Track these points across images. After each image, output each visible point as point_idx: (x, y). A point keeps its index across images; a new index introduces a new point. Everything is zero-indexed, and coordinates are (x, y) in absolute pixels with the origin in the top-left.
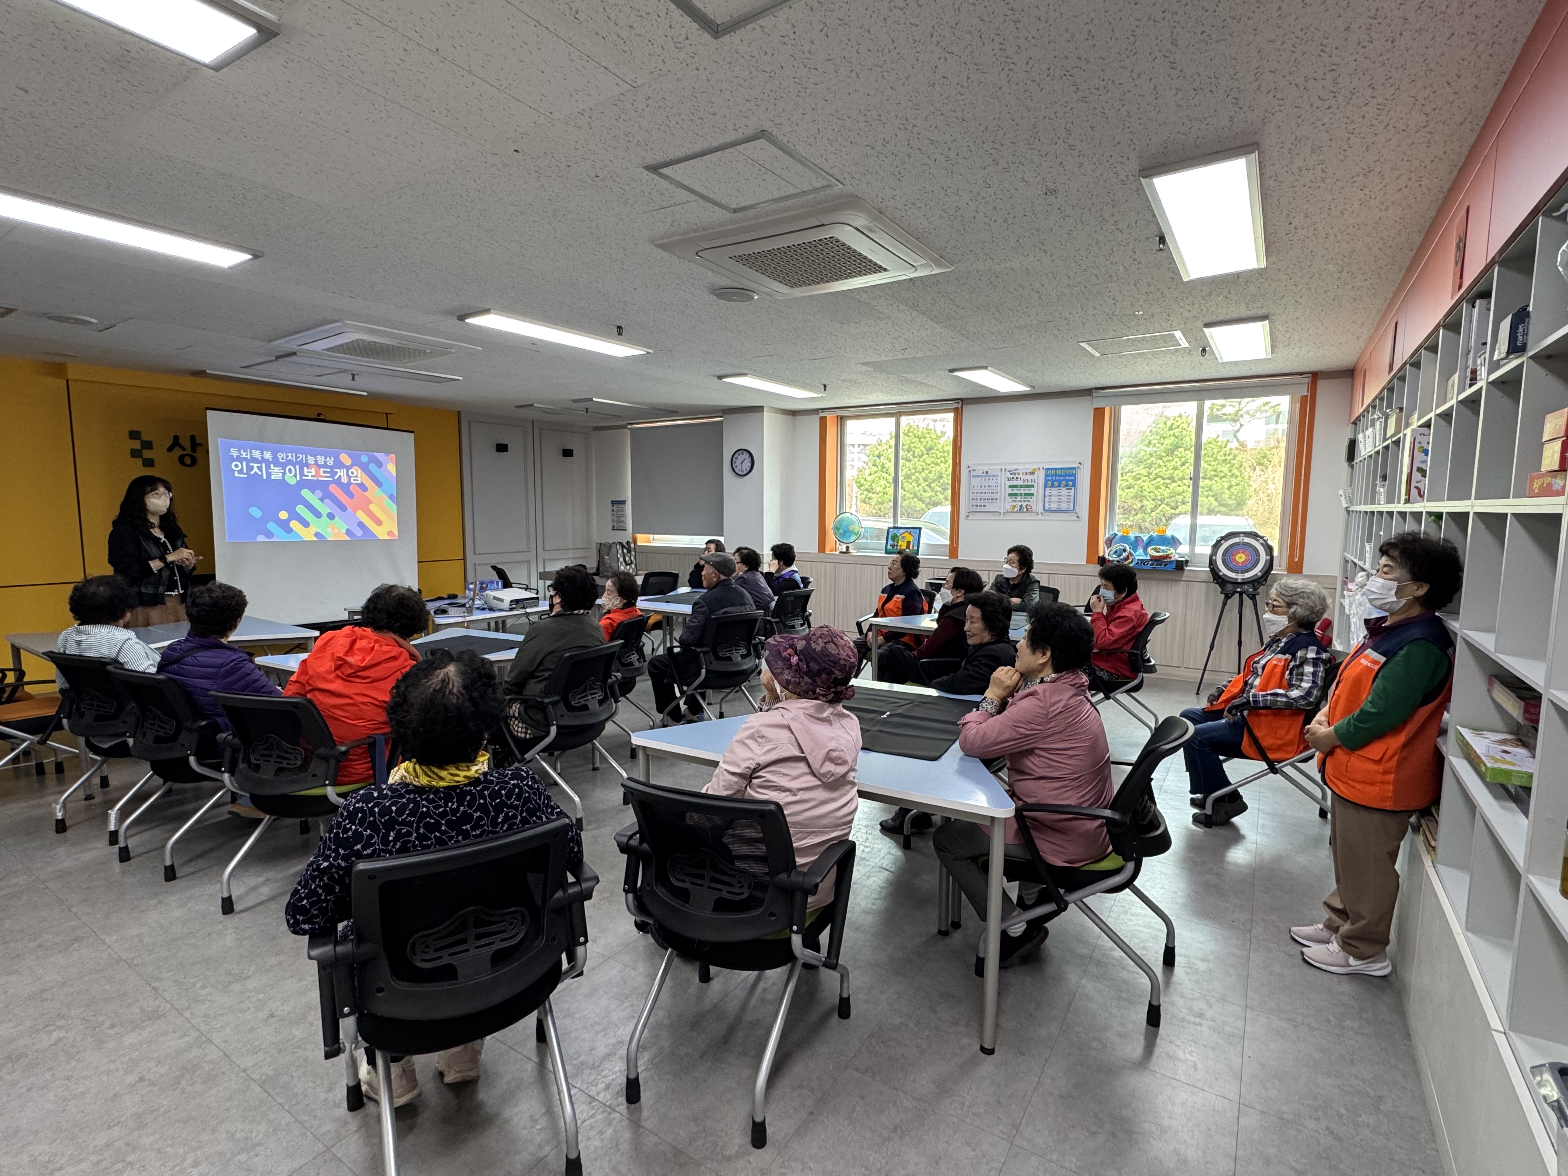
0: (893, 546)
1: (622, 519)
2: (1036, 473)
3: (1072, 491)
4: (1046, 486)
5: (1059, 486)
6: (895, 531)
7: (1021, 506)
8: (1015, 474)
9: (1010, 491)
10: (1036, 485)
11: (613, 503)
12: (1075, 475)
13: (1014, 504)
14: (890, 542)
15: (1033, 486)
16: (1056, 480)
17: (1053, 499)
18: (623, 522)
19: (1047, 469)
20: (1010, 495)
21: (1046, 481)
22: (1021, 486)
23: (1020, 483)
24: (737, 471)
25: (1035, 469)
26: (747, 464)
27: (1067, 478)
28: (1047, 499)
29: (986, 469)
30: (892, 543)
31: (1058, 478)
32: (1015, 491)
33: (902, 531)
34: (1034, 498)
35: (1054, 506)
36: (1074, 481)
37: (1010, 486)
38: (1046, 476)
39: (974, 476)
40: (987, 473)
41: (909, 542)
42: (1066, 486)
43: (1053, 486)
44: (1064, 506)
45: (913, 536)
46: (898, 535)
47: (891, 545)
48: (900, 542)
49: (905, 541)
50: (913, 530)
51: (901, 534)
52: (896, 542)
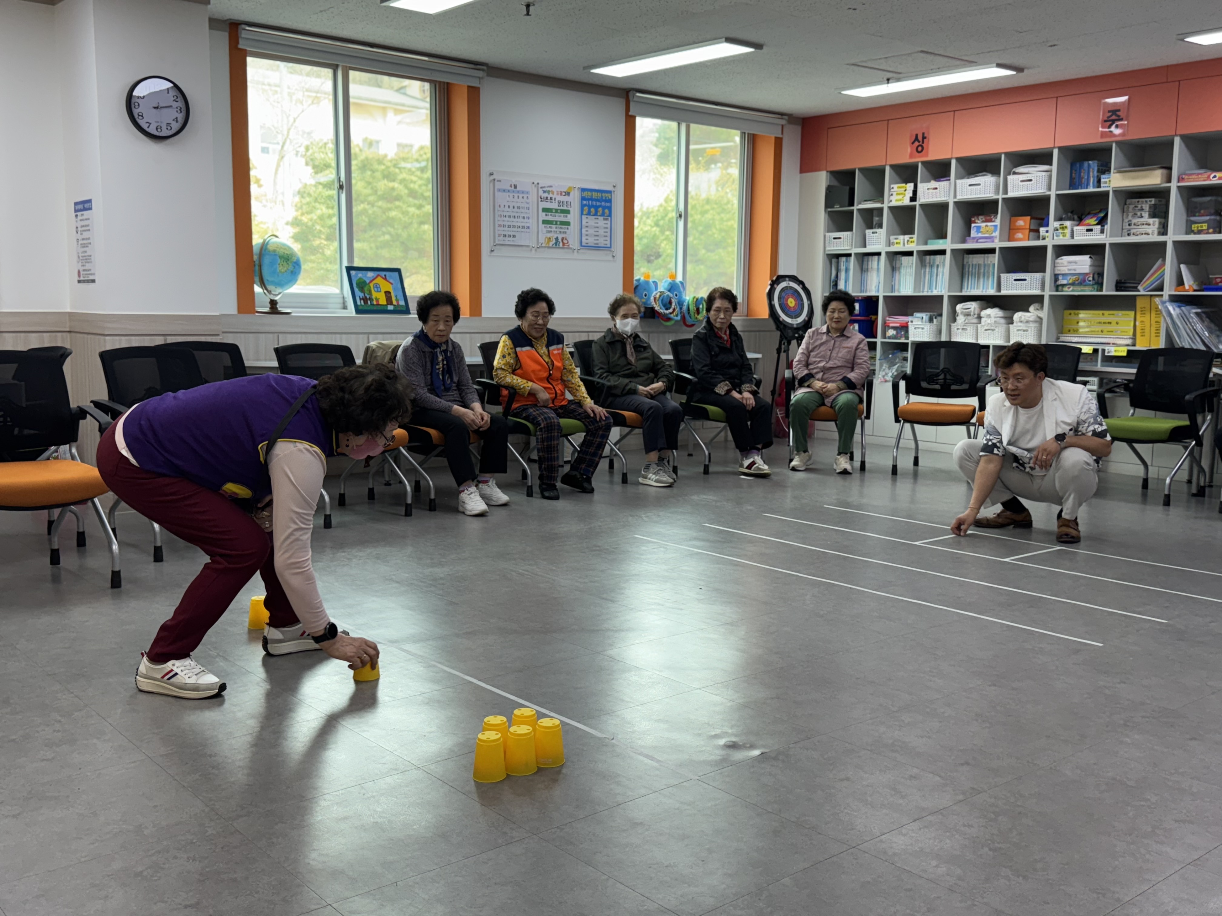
2: (571, 194)
3: (609, 222)
4: (582, 214)
5: (596, 214)
6: (360, 274)
7: (557, 239)
8: (548, 192)
9: (543, 216)
10: (571, 210)
12: (610, 201)
13: (549, 235)
14: (358, 293)
15: (568, 212)
16: (593, 206)
17: (591, 231)
19: (583, 190)
20: (544, 222)
21: (582, 206)
22: (557, 211)
23: (554, 206)
25: (570, 188)
27: (603, 204)
28: (584, 231)
29: (514, 181)
30: (362, 295)
31: (594, 203)
32: (550, 218)
33: (370, 274)
34: (571, 228)
35: (591, 241)
36: (610, 208)
37: (545, 210)
38: (583, 199)
39: (499, 190)
40: (515, 187)
42: (603, 215)
43: (589, 214)
44: (602, 242)
45: (391, 284)
46: (368, 281)
47: (360, 299)
48: (375, 295)
49: (380, 291)
50: (387, 274)
51: (372, 279)
52: (368, 294)
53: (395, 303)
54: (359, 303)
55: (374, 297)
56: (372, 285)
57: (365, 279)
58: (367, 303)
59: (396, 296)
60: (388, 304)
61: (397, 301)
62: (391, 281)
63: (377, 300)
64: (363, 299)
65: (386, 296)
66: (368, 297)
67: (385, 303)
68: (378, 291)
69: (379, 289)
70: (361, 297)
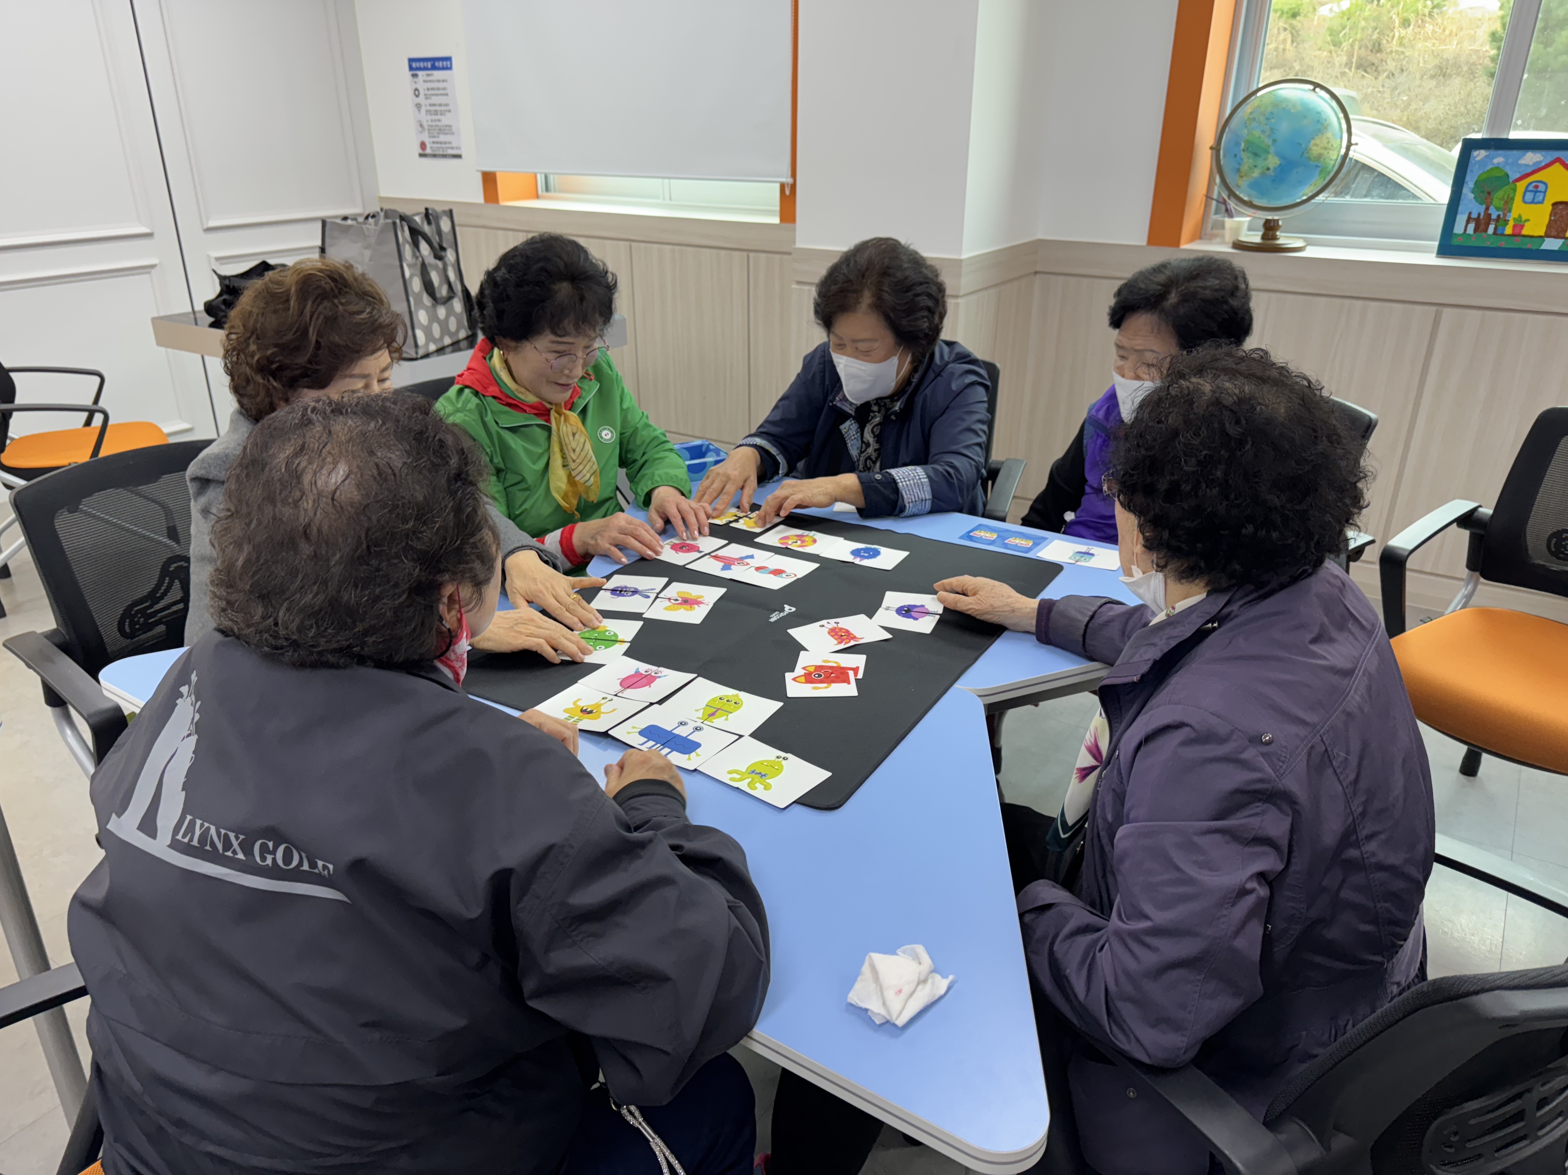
0: (1481, 224)
6: (1499, 159)
11: (416, 65)
14: (1470, 205)
18: (448, 130)
30: (1477, 209)
41: (1562, 210)
46: (1514, 176)
47: (1469, 222)
48: (1519, 209)
49: (1542, 202)
51: (1529, 170)
52: (1498, 209)
54: (1459, 229)
55: (1513, 215)
56: (1521, 186)
57: (1508, 169)
58: (1486, 230)
60: (1548, 235)
63: (1519, 226)
64: (1477, 221)
65: (1554, 213)
66: (1495, 214)
67: (1541, 232)
68: (1533, 202)
69: (1540, 197)
70: (1474, 216)
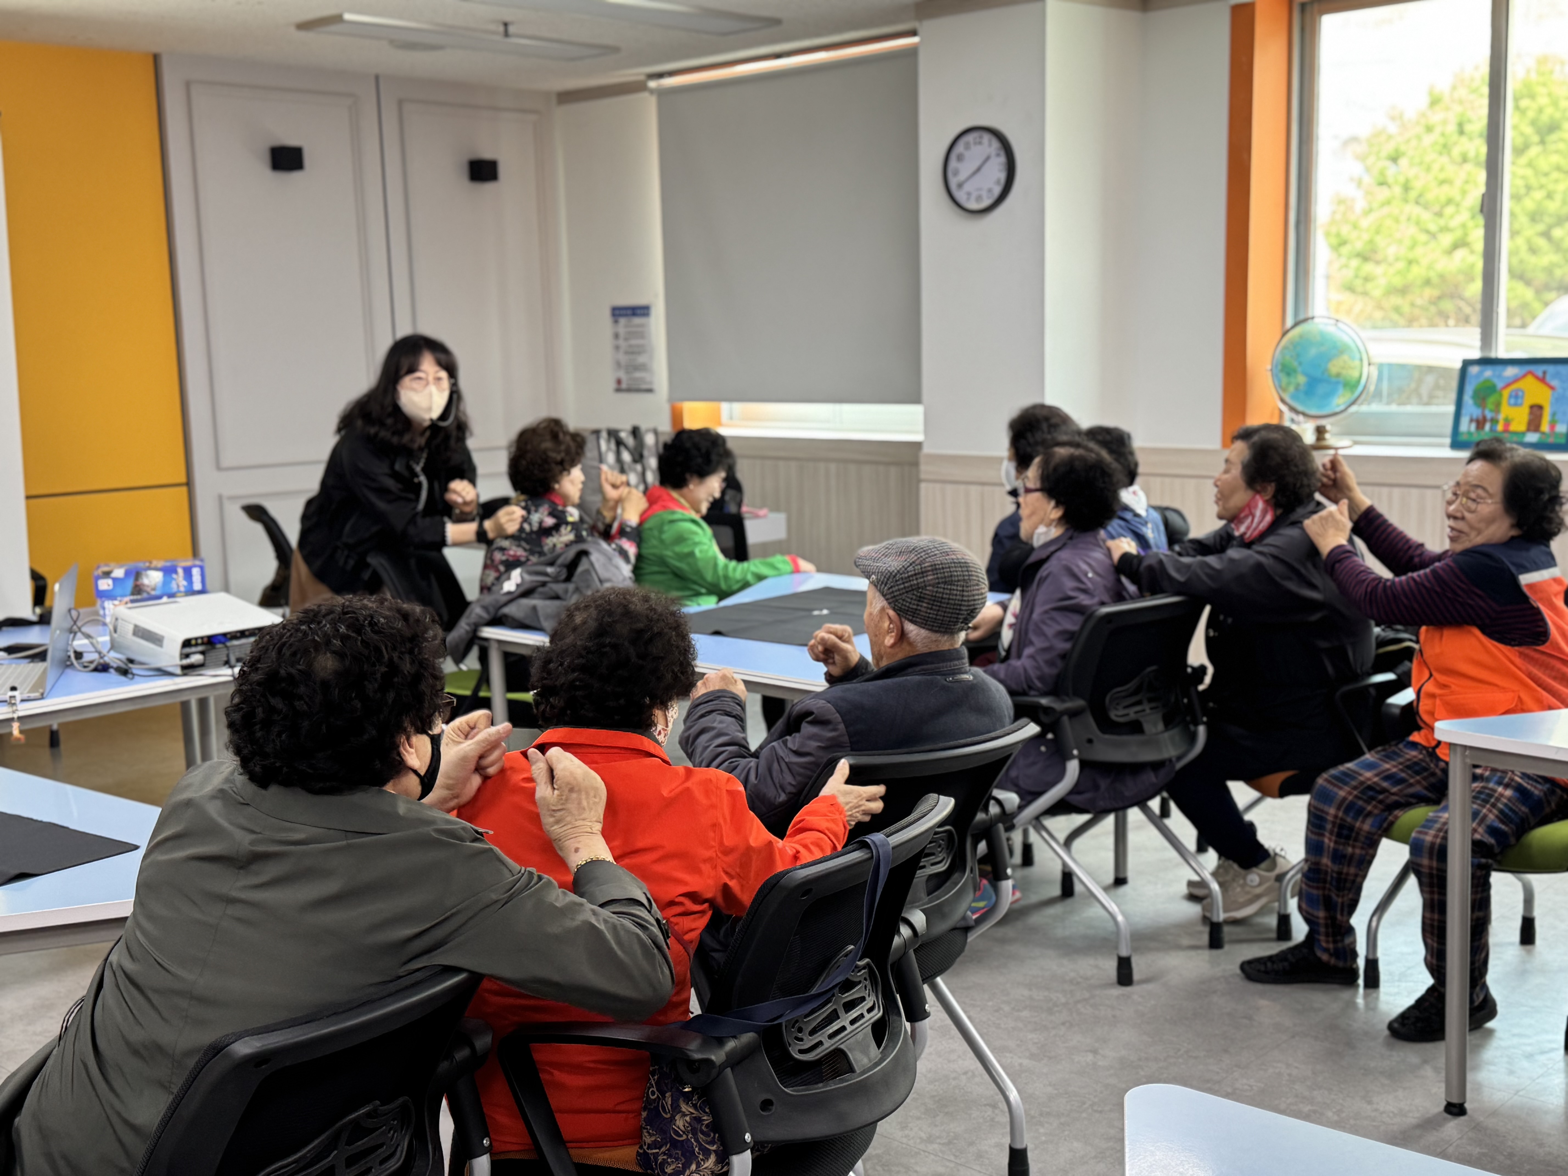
0: (1480, 423)
1: (641, 359)
6: (1489, 372)
11: (618, 312)
14: (1471, 409)
18: (643, 367)
24: (960, 196)
26: (996, 172)
30: (1477, 412)
33: (1511, 371)
41: (1536, 410)
45: (1552, 388)
46: (1500, 385)
47: (1471, 420)
48: (1506, 411)
49: (1521, 405)
50: (1551, 369)
51: (1511, 380)
52: (1491, 411)
53: (1545, 427)
54: (1464, 428)
55: (1501, 417)
56: (1506, 393)
57: (1495, 380)
58: (1484, 428)
59: (1554, 414)
60: (1529, 429)
61: (1552, 427)
62: (1555, 383)
63: (1507, 424)
64: (1477, 420)
65: (1531, 413)
66: (1489, 415)
67: (1522, 427)
68: (1516, 405)
69: (1519, 401)
70: (1475, 417)
